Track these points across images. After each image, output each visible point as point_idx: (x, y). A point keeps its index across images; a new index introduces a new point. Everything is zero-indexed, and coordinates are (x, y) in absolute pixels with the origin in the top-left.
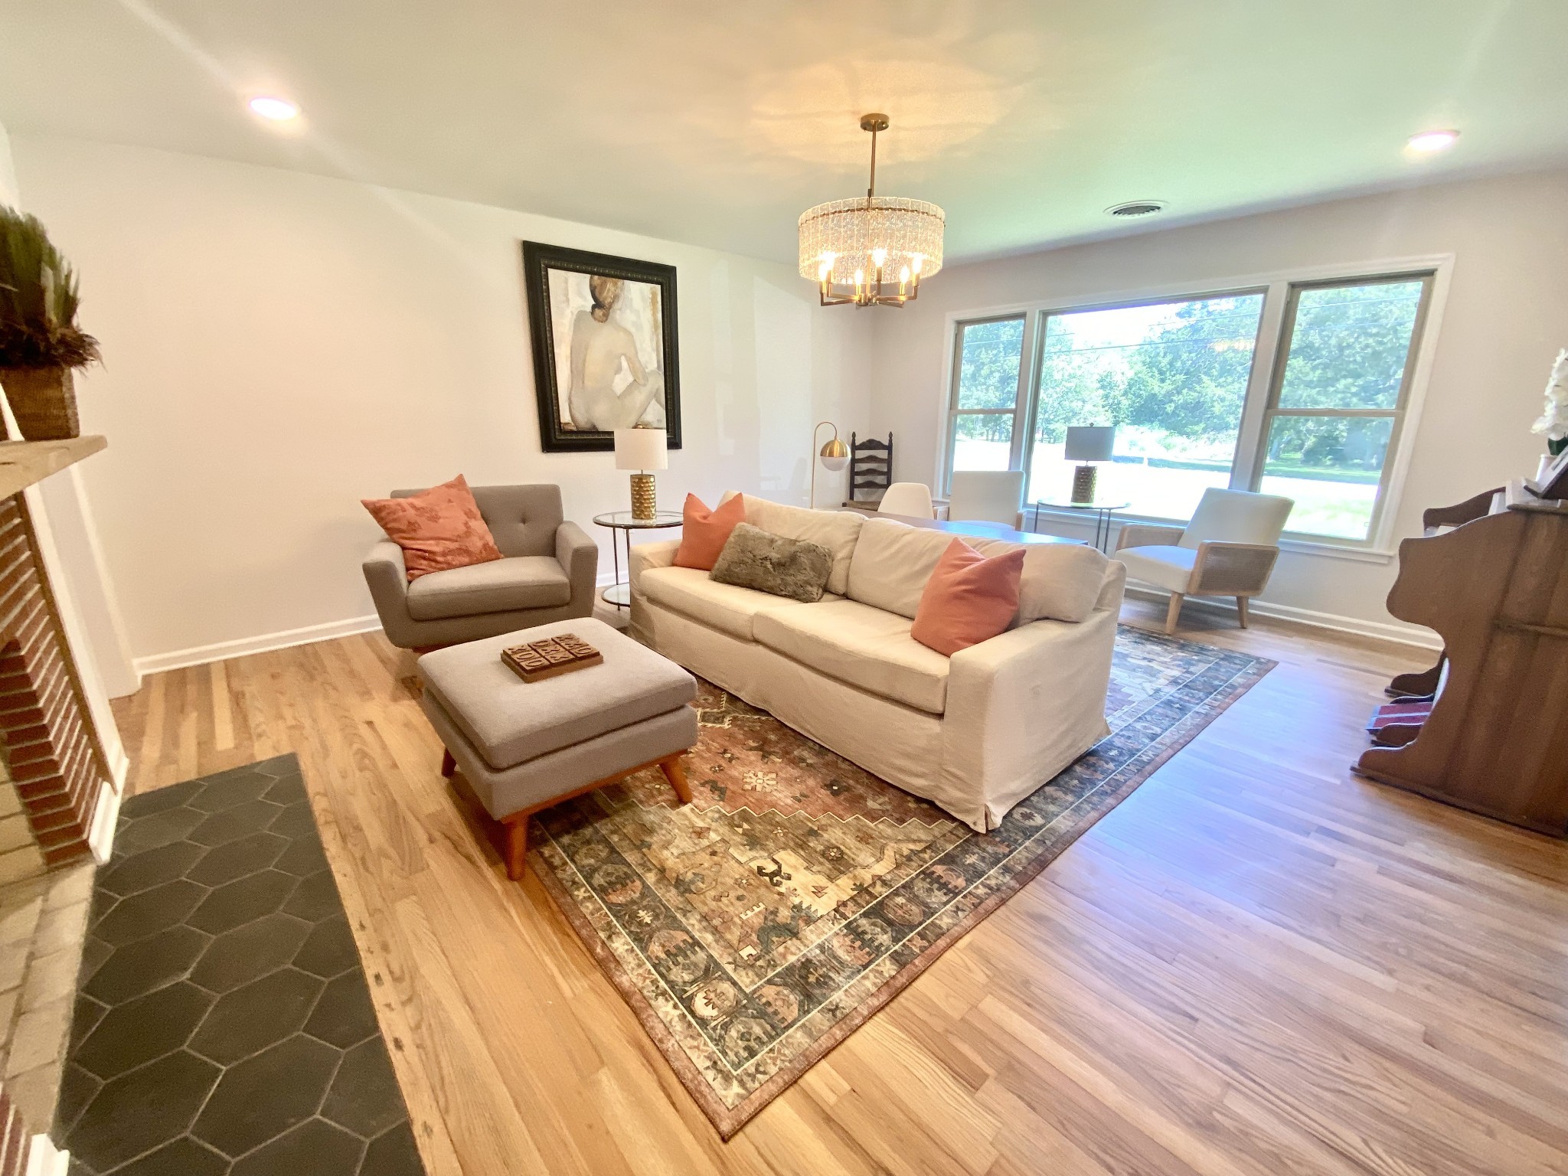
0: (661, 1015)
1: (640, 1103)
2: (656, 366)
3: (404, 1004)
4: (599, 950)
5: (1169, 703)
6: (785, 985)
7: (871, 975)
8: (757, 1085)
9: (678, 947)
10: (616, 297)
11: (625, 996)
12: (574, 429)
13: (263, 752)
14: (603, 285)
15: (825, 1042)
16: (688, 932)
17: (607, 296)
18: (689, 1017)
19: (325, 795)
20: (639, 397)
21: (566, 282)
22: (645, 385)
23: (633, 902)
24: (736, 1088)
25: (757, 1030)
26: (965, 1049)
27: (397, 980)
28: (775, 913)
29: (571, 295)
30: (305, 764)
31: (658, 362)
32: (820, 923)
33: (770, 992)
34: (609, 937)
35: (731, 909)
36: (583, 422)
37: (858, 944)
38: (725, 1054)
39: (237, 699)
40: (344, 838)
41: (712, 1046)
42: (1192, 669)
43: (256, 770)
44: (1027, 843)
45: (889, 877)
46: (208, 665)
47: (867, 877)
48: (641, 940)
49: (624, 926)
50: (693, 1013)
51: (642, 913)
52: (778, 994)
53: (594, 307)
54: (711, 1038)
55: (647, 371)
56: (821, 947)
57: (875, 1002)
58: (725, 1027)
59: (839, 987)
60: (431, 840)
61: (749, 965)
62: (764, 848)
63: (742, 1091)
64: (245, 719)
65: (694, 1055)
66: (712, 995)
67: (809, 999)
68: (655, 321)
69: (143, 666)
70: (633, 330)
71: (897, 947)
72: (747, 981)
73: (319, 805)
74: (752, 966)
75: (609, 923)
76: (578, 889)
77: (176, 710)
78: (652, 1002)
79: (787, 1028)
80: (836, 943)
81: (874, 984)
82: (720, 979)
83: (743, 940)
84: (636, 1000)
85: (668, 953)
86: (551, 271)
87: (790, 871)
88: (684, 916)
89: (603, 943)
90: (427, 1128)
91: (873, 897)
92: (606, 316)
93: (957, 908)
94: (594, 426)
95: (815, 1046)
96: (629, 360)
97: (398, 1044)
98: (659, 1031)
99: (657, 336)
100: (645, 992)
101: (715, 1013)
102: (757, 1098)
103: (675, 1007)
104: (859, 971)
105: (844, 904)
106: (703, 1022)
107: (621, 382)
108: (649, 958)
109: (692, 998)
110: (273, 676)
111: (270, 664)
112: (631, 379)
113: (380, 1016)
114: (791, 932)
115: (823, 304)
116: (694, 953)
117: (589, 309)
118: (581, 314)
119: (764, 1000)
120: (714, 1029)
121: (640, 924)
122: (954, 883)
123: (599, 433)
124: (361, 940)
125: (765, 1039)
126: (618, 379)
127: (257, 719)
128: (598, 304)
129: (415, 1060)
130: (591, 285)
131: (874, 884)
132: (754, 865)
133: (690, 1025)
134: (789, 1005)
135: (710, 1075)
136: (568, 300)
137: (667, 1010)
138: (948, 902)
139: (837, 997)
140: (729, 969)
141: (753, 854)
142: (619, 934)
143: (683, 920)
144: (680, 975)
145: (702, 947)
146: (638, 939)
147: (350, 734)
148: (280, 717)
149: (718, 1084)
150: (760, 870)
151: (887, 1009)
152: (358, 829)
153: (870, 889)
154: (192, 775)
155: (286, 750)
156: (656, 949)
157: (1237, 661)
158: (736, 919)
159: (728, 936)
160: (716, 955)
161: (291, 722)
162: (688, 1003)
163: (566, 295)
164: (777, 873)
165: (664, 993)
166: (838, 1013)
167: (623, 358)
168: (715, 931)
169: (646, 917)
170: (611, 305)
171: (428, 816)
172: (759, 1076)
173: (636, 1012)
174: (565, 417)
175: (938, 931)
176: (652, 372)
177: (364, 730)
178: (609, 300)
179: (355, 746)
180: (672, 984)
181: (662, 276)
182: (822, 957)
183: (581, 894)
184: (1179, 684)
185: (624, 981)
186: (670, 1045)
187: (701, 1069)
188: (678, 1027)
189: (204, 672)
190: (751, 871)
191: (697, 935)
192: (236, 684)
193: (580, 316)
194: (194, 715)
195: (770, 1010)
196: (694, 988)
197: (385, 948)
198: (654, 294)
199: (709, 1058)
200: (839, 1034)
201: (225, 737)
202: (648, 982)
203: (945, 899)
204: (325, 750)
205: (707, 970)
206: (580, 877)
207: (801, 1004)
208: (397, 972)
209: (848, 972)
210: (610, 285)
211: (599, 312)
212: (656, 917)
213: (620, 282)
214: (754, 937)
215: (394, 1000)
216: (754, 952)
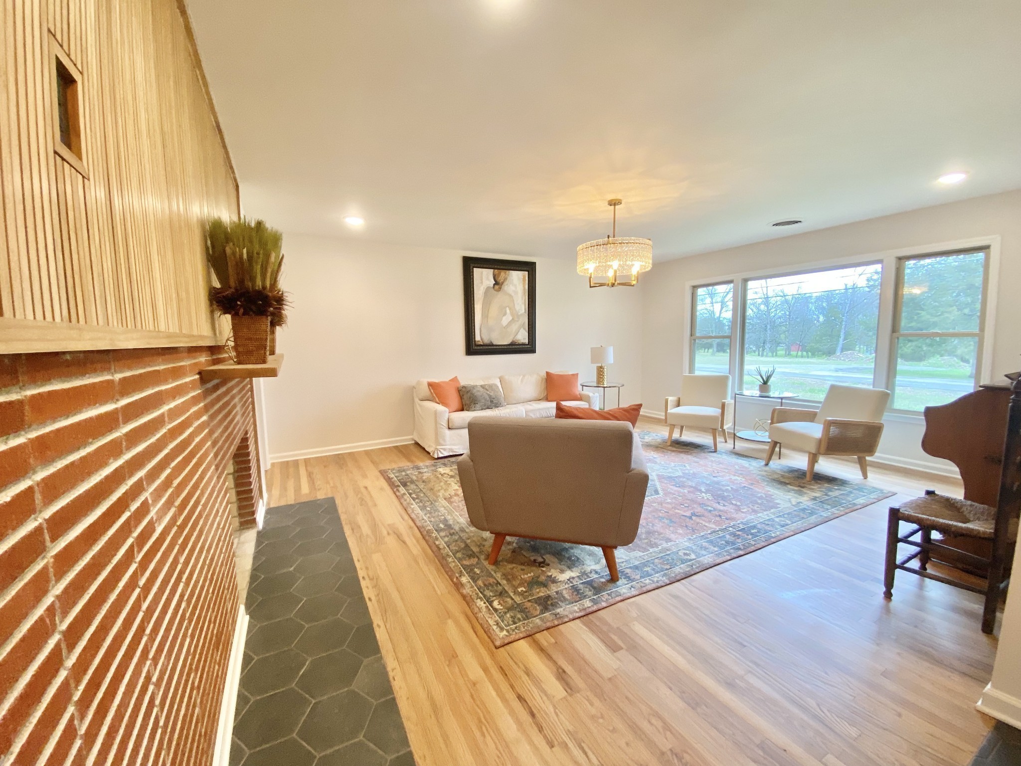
0: (478, 605)
1: (463, 632)
2: (524, 311)
3: (373, 587)
4: (455, 580)
5: (804, 510)
6: (536, 603)
7: (578, 605)
8: (514, 633)
9: (490, 584)
10: (505, 279)
11: (464, 597)
12: (482, 344)
13: (321, 495)
14: (500, 274)
15: (549, 624)
16: (496, 579)
17: (501, 279)
18: (490, 607)
19: (346, 513)
20: (515, 327)
21: (482, 273)
22: (518, 321)
23: (472, 565)
24: (505, 633)
25: (519, 616)
26: (615, 638)
27: (371, 579)
28: (538, 577)
29: (484, 280)
30: (338, 502)
31: (525, 309)
32: (559, 584)
33: (529, 604)
34: (461, 576)
35: (517, 574)
36: (486, 341)
37: (576, 593)
38: (503, 621)
39: (310, 475)
40: (353, 529)
41: (497, 618)
42: (830, 493)
43: (318, 502)
44: (682, 566)
45: (599, 571)
46: (297, 460)
47: (588, 569)
48: (474, 579)
49: (467, 573)
50: (492, 607)
51: (476, 570)
52: (532, 605)
53: (494, 285)
54: (498, 616)
55: (519, 314)
56: (557, 593)
57: (578, 615)
58: (505, 613)
59: (561, 607)
60: (388, 534)
61: (521, 594)
62: (538, 552)
63: (507, 634)
64: (313, 483)
65: (489, 620)
66: (502, 602)
67: (545, 609)
68: (524, 289)
69: (271, 458)
70: (513, 294)
71: (595, 597)
72: (518, 599)
73: (343, 517)
74: (522, 595)
75: (461, 571)
76: (449, 558)
77: (285, 476)
78: (475, 600)
79: (534, 617)
80: (564, 592)
81: (579, 609)
82: (506, 597)
83: (520, 585)
84: (468, 599)
85: (485, 585)
86: (475, 269)
87: (549, 562)
88: (495, 573)
89: (457, 578)
90: (379, 626)
91: (588, 577)
92: (500, 288)
93: (632, 587)
94: (491, 342)
95: (544, 625)
96: (510, 309)
97: (370, 599)
98: (476, 610)
99: (525, 296)
100: (472, 597)
101: (502, 608)
102: (513, 637)
103: (485, 603)
104: (573, 603)
105: (573, 578)
106: (496, 610)
107: (506, 320)
108: (476, 585)
109: (493, 601)
110: (325, 467)
111: (324, 462)
112: (511, 318)
113: (364, 590)
114: (544, 585)
115: (591, 287)
116: (497, 586)
117: (492, 286)
118: (488, 288)
119: (525, 607)
120: (500, 613)
121: (475, 573)
122: (633, 577)
123: (493, 345)
124: (358, 565)
125: (522, 619)
126: (504, 318)
127: (318, 483)
128: (496, 283)
129: (376, 605)
130: (493, 274)
131: (591, 572)
132: (532, 558)
133: (490, 610)
134: (536, 610)
135: (495, 627)
136: (482, 283)
137: (481, 604)
138: (628, 584)
139: (558, 610)
140: (512, 594)
141: (533, 554)
142: (464, 575)
143: (494, 575)
144: (489, 593)
145: (500, 584)
146: (473, 578)
147: (357, 491)
148: (328, 483)
149: (497, 630)
150: (535, 560)
151: (581, 619)
152: (359, 527)
153: (589, 574)
154: (292, 502)
155: (330, 496)
156: (480, 583)
157: (865, 491)
158: (519, 577)
159: (514, 583)
160: (506, 588)
161: (332, 485)
162: (491, 603)
163: (482, 280)
164: (543, 562)
165: (480, 598)
166: (558, 616)
167: (507, 309)
168: (508, 580)
169: (477, 571)
170: (503, 283)
171: (389, 525)
172: (516, 631)
173: (468, 604)
174: (478, 338)
175: (617, 594)
176: (522, 315)
177: (363, 490)
178: (502, 281)
179: (359, 496)
180: (485, 596)
181: (529, 267)
182: (556, 596)
183: (450, 560)
184: (817, 500)
185: (464, 592)
186: (480, 615)
187: (491, 625)
188: (484, 610)
189: (296, 463)
190: (530, 560)
191: (499, 581)
192: (309, 469)
193: (487, 290)
194: (292, 480)
195: (527, 610)
196: (494, 598)
197: (367, 568)
198: (524, 277)
199: (495, 622)
200: (556, 623)
201: (305, 489)
202: (474, 594)
203: (626, 583)
204: (346, 496)
205: (501, 593)
206: (451, 554)
207: (542, 610)
208: (371, 577)
209: (567, 602)
210: (503, 274)
211: (497, 287)
212: (482, 572)
213: (507, 272)
214: (526, 584)
215: (369, 585)
216: (524, 590)
